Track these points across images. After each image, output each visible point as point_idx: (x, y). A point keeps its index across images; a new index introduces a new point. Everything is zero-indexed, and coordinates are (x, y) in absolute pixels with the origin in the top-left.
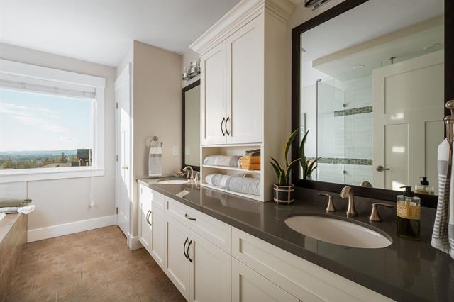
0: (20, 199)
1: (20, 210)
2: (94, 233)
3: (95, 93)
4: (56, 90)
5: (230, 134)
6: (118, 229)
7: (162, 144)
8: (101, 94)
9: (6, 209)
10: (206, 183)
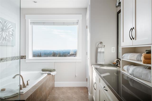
0: (52, 69)
1: (51, 73)
2: (77, 89)
3: (78, 22)
4: (64, 24)
5: (135, 39)
6: (87, 89)
7: (104, 46)
8: (80, 22)
9: (48, 72)
10: (124, 71)
